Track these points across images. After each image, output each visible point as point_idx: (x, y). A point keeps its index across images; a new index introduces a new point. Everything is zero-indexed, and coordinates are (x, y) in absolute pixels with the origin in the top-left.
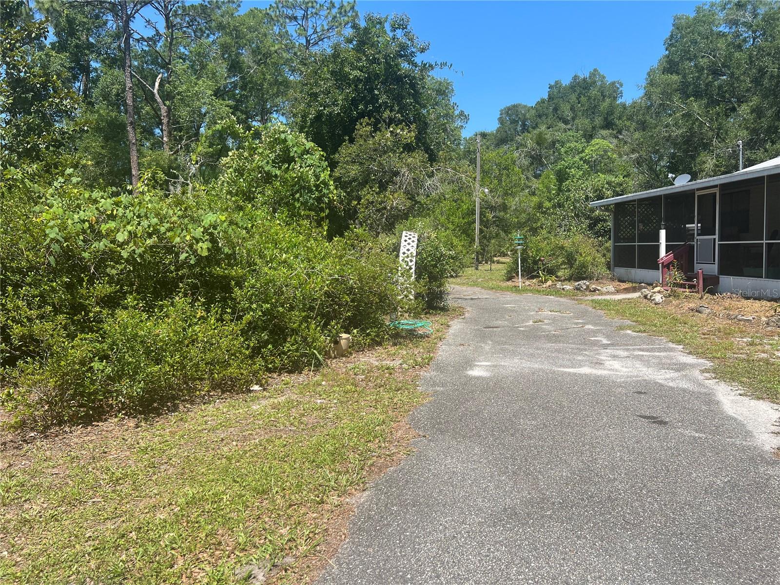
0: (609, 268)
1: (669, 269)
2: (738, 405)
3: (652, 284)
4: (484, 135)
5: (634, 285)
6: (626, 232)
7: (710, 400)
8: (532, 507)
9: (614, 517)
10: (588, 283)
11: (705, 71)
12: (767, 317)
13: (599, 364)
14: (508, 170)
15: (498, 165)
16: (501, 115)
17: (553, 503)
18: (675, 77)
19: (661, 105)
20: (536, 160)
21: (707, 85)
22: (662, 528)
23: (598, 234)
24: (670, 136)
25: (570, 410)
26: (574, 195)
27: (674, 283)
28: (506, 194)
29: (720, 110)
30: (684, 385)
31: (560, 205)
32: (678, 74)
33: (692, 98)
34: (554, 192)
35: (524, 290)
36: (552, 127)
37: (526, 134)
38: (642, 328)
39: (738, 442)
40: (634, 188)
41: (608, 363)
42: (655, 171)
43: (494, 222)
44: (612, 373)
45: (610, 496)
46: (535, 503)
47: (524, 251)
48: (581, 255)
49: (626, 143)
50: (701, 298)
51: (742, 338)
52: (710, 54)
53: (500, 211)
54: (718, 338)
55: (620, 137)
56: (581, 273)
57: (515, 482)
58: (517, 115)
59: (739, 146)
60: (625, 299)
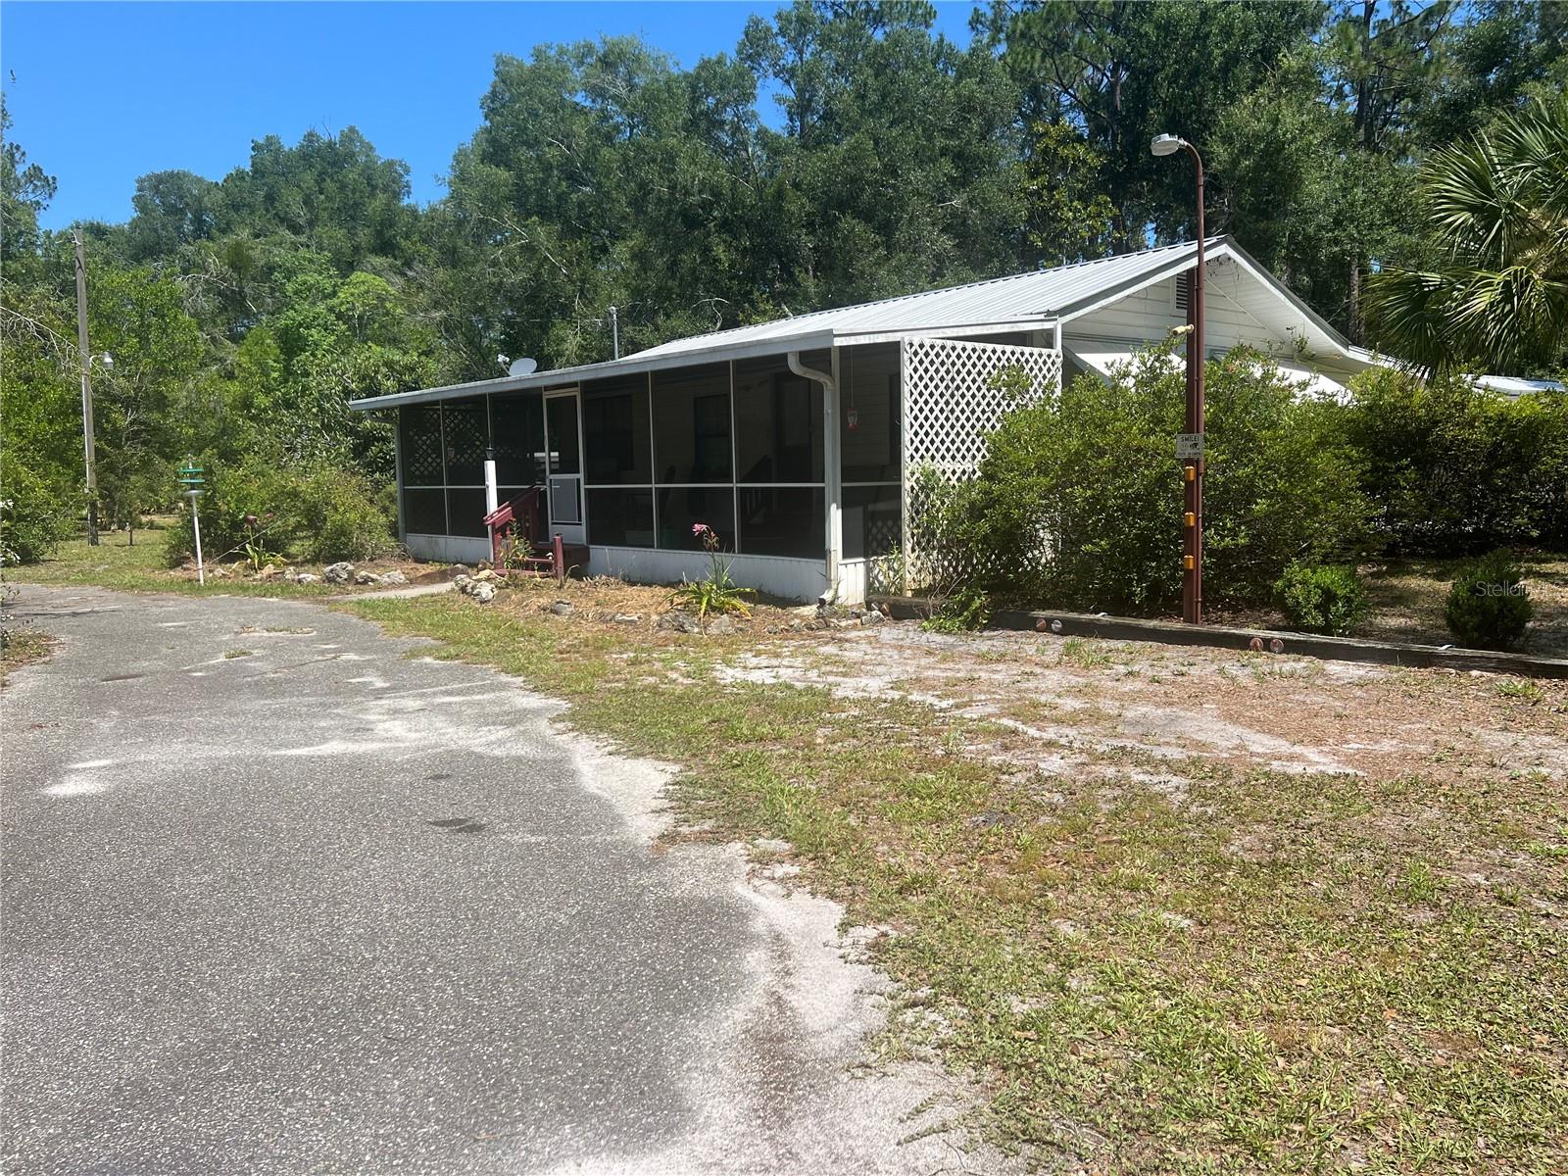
0: (395, 534)
1: (504, 536)
2: (605, 772)
3: (476, 565)
4: (97, 231)
5: (444, 567)
6: (426, 464)
7: (560, 771)
8: (187, 1065)
9: (367, 1036)
10: (351, 567)
11: (556, 172)
12: (660, 614)
13: (364, 730)
14: (163, 317)
15: (140, 303)
16: (139, 190)
17: (237, 1045)
18: (503, 174)
19: (481, 221)
20: (233, 304)
21: (559, 197)
22: (458, 1033)
23: (372, 466)
24: (501, 283)
25: (293, 836)
26: (319, 384)
27: (514, 561)
28: (161, 371)
29: (582, 248)
30: (521, 749)
31: (289, 405)
32: (509, 168)
33: (535, 218)
34: (275, 375)
35: (212, 587)
36: (266, 236)
37: (204, 241)
38: (452, 650)
39: (599, 840)
40: (442, 378)
41: (381, 726)
42: (479, 348)
43: (137, 433)
44: (388, 745)
45: (362, 996)
46: (194, 1056)
47: (208, 502)
48: (336, 510)
49: (421, 287)
50: (560, 588)
51: (621, 653)
52: (562, 142)
53: (149, 410)
54: (584, 656)
55: (410, 273)
56: (338, 548)
57: (149, 1022)
58: (181, 198)
59: (611, 315)
60: (426, 596)
